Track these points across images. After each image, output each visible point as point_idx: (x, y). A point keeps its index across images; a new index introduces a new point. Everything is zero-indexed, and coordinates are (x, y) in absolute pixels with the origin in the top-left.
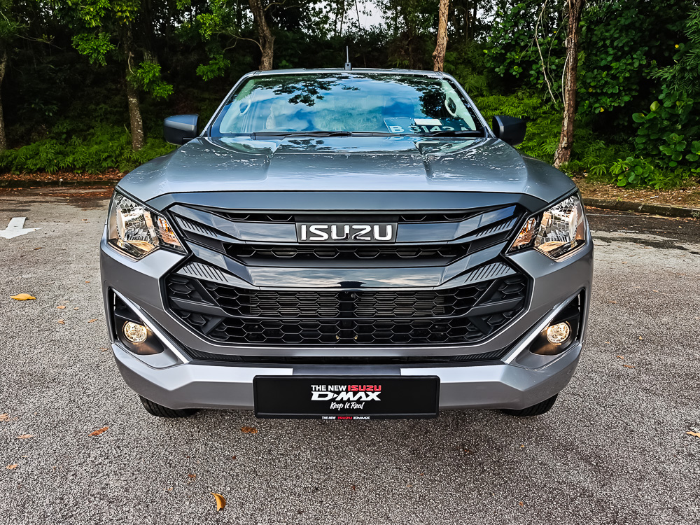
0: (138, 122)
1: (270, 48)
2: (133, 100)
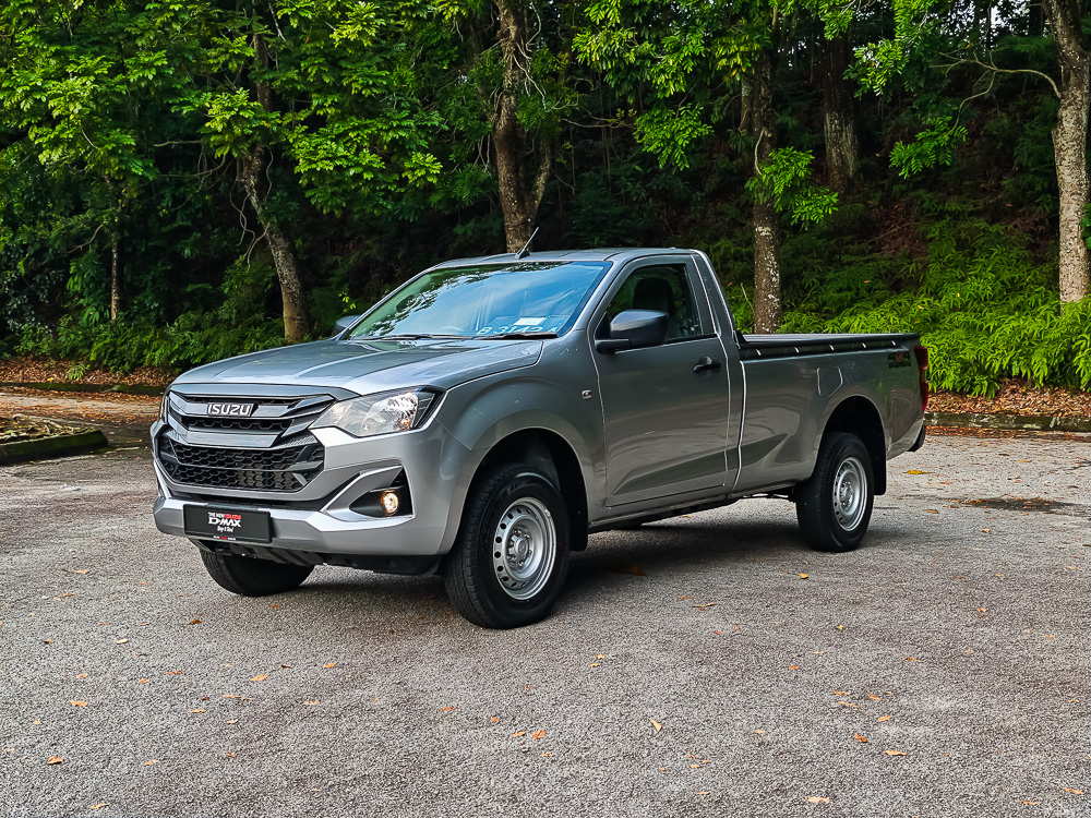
0: (770, 277)
1: (1079, 85)
2: (764, 231)
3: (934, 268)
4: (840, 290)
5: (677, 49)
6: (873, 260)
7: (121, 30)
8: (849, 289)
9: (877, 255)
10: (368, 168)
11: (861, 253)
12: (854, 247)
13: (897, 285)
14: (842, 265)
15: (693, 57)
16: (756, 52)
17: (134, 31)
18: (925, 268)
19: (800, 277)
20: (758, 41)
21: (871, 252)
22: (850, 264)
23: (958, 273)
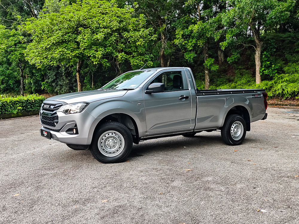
0: (208, 80)
1: (259, 48)
2: (206, 72)
3: (236, 78)
4: (220, 82)
5: (191, 42)
6: (226, 77)
7: (105, 44)
8: (222, 82)
9: (226, 76)
10: (142, 64)
11: (224, 75)
12: (223, 74)
13: (230, 81)
14: (221, 77)
15: (194, 43)
16: (204, 42)
17: (107, 44)
18: (235, 78)
19: (213, 80)
20: (205, 41)
21: (226, 75)
22: (222, 77)
23: (240, 79)
